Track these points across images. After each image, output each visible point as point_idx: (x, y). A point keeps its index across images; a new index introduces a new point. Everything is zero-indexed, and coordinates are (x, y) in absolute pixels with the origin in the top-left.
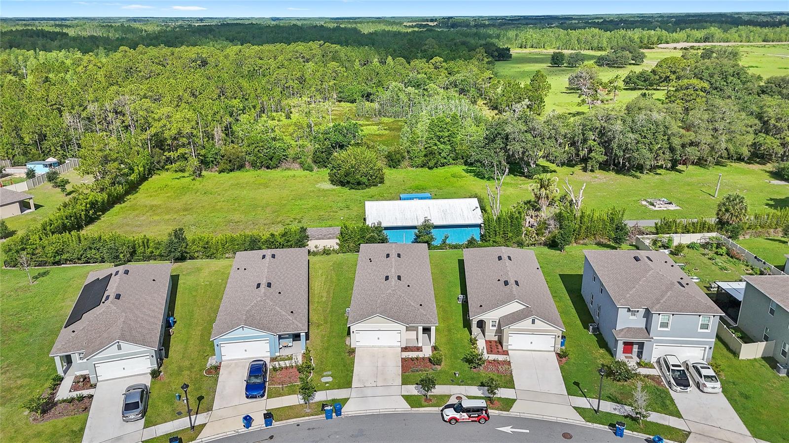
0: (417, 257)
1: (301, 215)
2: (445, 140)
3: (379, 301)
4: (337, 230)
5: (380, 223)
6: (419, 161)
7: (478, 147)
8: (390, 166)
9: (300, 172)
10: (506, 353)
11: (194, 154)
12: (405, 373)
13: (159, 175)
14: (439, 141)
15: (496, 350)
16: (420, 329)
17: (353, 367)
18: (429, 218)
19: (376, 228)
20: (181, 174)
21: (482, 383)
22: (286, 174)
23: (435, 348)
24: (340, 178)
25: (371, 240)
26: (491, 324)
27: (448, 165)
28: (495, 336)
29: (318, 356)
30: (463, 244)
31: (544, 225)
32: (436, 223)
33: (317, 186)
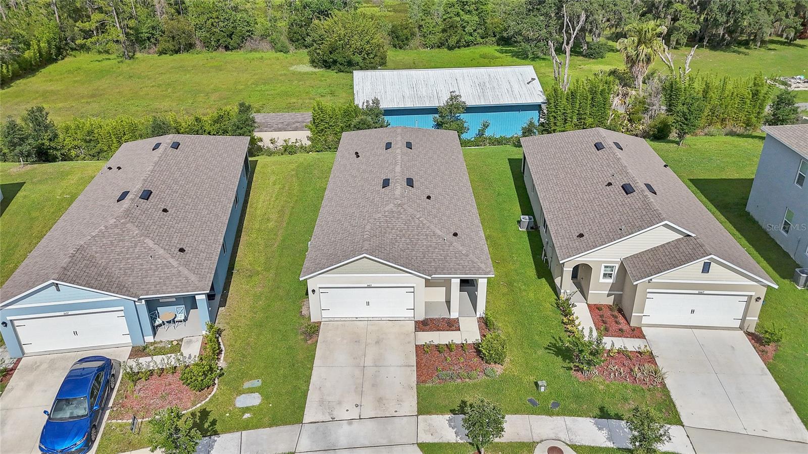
0: (442, 149)
1: (261, 103)
2: (471, 8)
3: (368, 227)
4: (308, 116)
5: (376, 102)
6: (435, 39)
7: (518, 14)
8: (395, 46)
9: (271, 54)
10: (637, 333)
11: (118, 25)
12: (424, 382)
13: (75, 56)
14: (463, 10)
15: (614, 327)
16: (456, 283)
17: (311, 369)
18: (457, 93)
19: (371, 110)
20: (106, 56)
21: (602, 409)
22: (251, 56)
23: (485, 323)
24: (323, 55)
25: (362, 126)
26: (602, 272)
27: (475, 45)
28: (609, 295)
29: (239, 341)
30: (512, 138)
31: (643, 106)
32: (471, 102)
33: (291, 69)
